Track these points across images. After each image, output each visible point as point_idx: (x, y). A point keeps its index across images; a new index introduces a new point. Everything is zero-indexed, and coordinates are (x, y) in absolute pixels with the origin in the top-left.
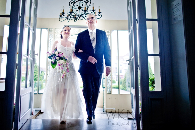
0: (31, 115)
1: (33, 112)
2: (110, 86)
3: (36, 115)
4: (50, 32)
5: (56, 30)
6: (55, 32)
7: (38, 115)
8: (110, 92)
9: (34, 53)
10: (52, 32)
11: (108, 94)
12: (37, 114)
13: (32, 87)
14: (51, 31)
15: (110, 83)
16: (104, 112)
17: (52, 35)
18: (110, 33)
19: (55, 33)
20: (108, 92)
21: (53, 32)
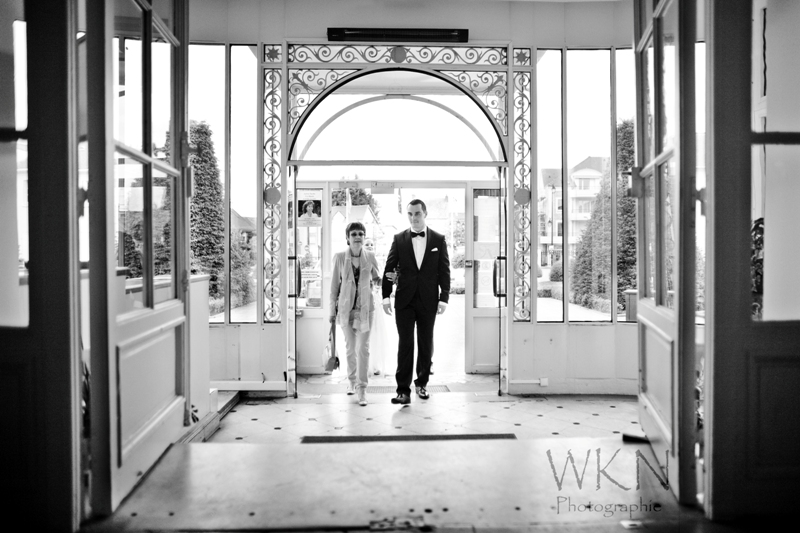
0: (186, 424)
1: (196, 411)
2: (527, 290)
3: (223, 409)
4: (267, 60)
5: (295, 51)
6: (289, 60)
7: (232, 411)
8: (526, 313)
9: (184, 142)
10: (276, 60)
11: (519, 321)
12: (226, 406)
13: (184, 301)
14: (274, 54)
15: (527, 276)
16: (500, 394)
17: (276, 74)
18: (528, 63)
19: (290, 65)
20: (518, 315)
21: (280, 59)
